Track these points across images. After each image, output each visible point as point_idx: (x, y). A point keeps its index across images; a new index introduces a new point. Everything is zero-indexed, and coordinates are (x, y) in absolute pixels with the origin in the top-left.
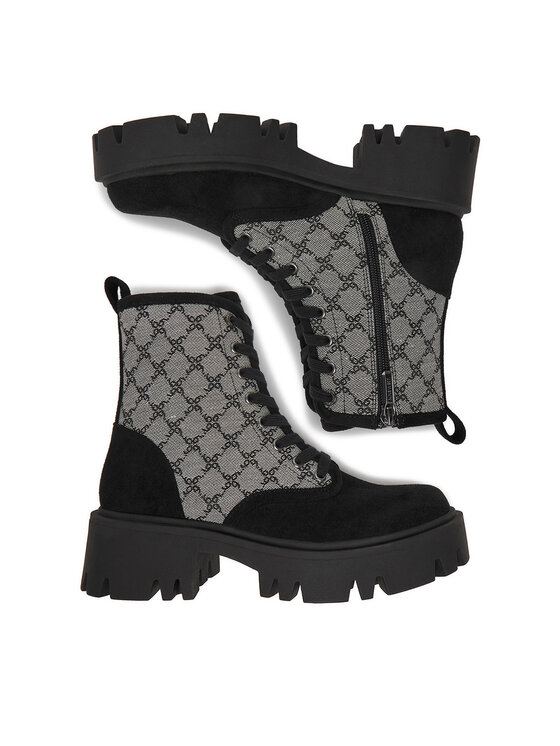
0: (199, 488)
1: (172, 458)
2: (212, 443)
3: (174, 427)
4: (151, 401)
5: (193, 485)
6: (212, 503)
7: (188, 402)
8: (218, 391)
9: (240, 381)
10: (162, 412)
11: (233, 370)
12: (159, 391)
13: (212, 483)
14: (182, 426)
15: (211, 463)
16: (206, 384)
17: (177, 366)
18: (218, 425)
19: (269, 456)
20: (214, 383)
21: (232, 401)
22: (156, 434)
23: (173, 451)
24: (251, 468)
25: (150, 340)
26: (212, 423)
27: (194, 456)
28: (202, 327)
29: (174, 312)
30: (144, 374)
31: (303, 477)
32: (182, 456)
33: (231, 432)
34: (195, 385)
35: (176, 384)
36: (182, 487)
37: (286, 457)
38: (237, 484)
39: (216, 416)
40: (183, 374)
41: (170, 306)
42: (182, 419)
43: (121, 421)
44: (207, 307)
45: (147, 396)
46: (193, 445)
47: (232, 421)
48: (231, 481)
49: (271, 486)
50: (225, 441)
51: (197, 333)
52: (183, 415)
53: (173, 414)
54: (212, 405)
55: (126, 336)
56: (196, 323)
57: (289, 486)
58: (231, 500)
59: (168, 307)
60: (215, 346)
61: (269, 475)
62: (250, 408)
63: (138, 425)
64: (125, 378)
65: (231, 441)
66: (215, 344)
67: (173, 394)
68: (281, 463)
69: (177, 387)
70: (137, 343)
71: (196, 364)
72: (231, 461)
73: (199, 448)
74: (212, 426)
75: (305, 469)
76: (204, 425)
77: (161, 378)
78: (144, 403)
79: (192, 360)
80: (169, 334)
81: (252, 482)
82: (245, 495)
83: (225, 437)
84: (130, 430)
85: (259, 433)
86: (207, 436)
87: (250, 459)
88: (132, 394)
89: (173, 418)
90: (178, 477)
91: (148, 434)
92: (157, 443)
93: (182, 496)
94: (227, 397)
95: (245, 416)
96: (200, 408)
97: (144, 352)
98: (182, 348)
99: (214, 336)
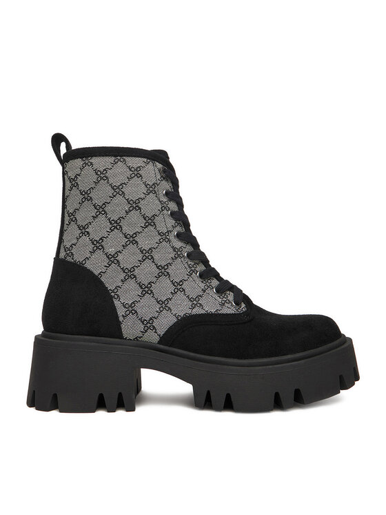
0: (136, 312)
1: (110, 287)
2: (146, 272)
3: (112, 259)
4: (91, 237)
5: (131, 308)
6: (149, 324)
7: (126, 237)
8: (152, 228)
9: (170, 222)
10: (102, 246)
11: (165, 212)
12: (99, 228)
13: (147, 307)
14: (120, 258)
15: (146, 290)
16: (142, 222)
17: (117, 208)
18: (152, 258)
19: (194, 286)
20: (150, 222)
21: (164, 237)
22: (96, 264)
23: (111, 280)
24: (180, 295)
25: (93, 186)
26: (147, 255)
27: (131, 284)
28: (141, 176)
29: (116, 163)
30: (85, 214)
31: (224, 304)
32: (120, 284)
33: (163, 263)
34: (133, 223)
35: (116, 222)
36: (121, 311)
37: (208, 287)
38: (169, 308)
39: (150, 249)
40: (123, 214)
41: (113, 158)
42: (119, 252)
43: (62, 255)
44: (145, 160)
45: (88, 233)
46: (130, 274)
47: (163, 255)
48: (164, 305)
49: (197, 311)
50: (158, 271)
51: (136, 180)
52: (121, 248)
53: (112, 247)
54: (147, 240)
55: (70, 183)
56: (136, 173)
57: (213, 311)
58: (165, 322)
59: (112, 159)
60: (151, 192)
61: (195, 301)
62: (178, 244)
63: (78, 257)
64: (67, 218)
65: (163, 271)
66: (151, 189)
67: (112, 231)
68: (204, 291)
69: (116, 225)
70: (80, 188)
71: (135, 205)
72: (163, 288)
73: (135, 277)
74: (147, 257)
75: (224, 297)
76: (140, 257)
77: (102, 218)
78: (85, 239)
79: (131, 202)
80: (111, 181)
81: (182, 307)
82: (177, 318)
83: (158, 268)
84: (71, 263)
85: (186, 265)
86: (142, 266)
87: (178, 287)
88: (73, 231)
89: (112, 251)
90: (116, 302)
91: (88, 265)
92: (96, 273)
93: (121, 319)
94: (159, 234)
95: (174, 251)
96: (136, 242)
97: (86, 196)
98: (123, 193)
99: (151, 183)
